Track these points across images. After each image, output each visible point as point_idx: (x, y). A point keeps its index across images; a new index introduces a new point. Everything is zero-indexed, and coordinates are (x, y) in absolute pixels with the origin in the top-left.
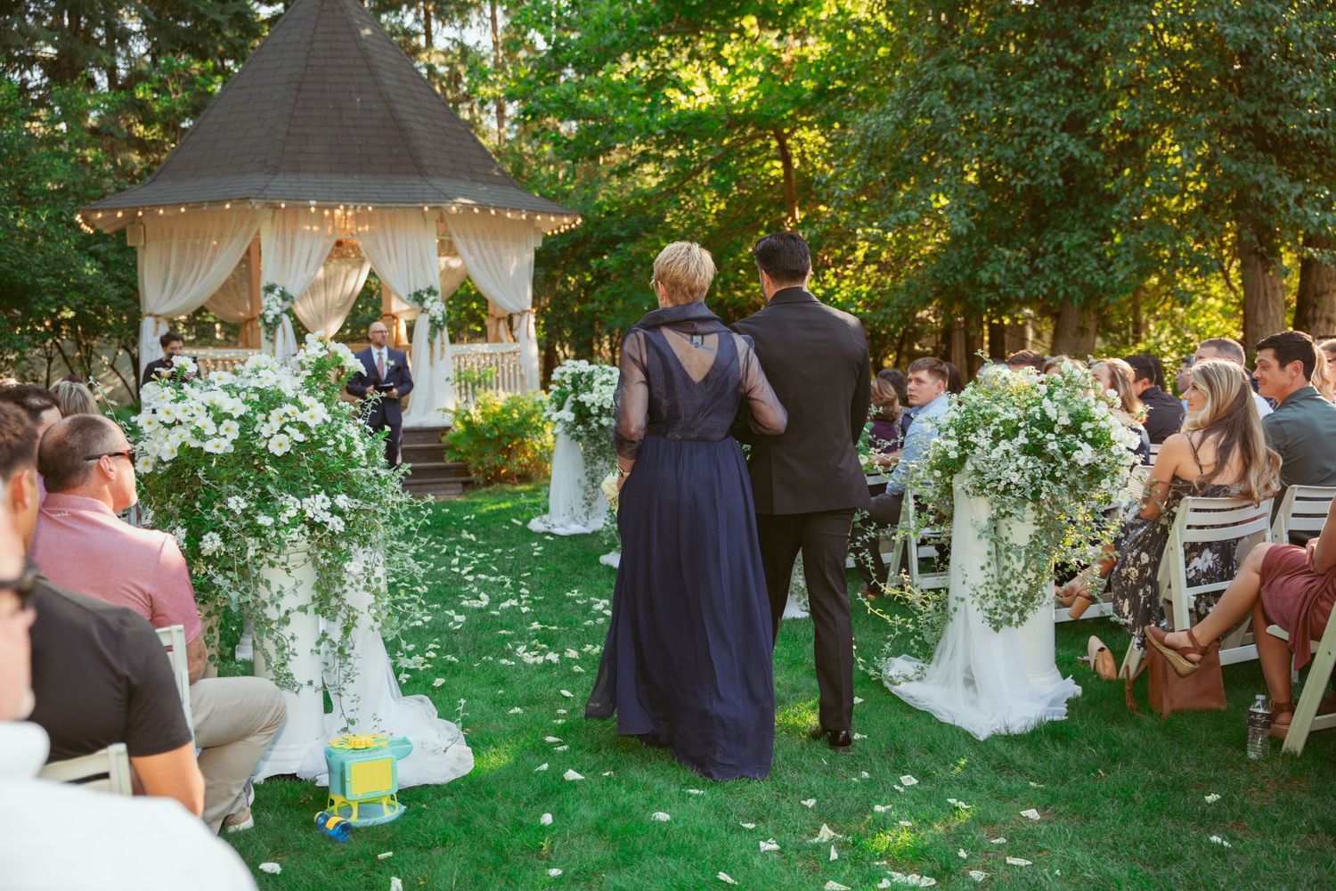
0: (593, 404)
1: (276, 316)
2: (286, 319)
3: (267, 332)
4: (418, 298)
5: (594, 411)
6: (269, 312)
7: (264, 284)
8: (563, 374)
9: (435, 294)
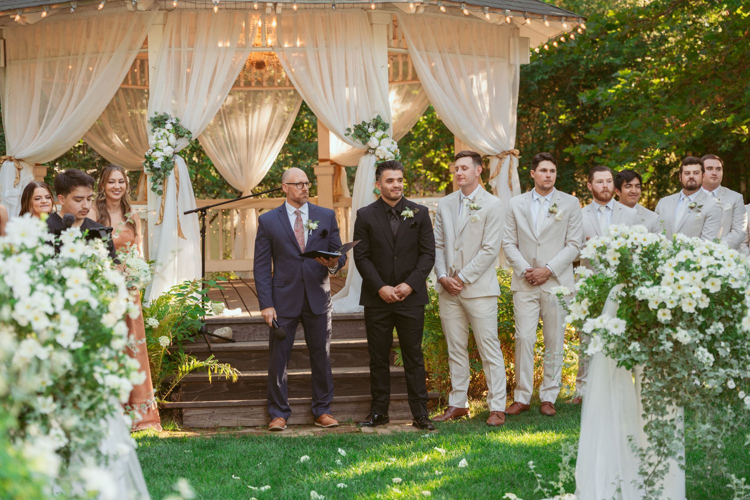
0: (663, 305)
1: (167, 159)
2: (180, 161)
3: (155, 181)
4: (361, 133)
5: (664, 316)
6: (157, 154)
7: (150, 113)
8: (603, 249)
9: (385, 127)
